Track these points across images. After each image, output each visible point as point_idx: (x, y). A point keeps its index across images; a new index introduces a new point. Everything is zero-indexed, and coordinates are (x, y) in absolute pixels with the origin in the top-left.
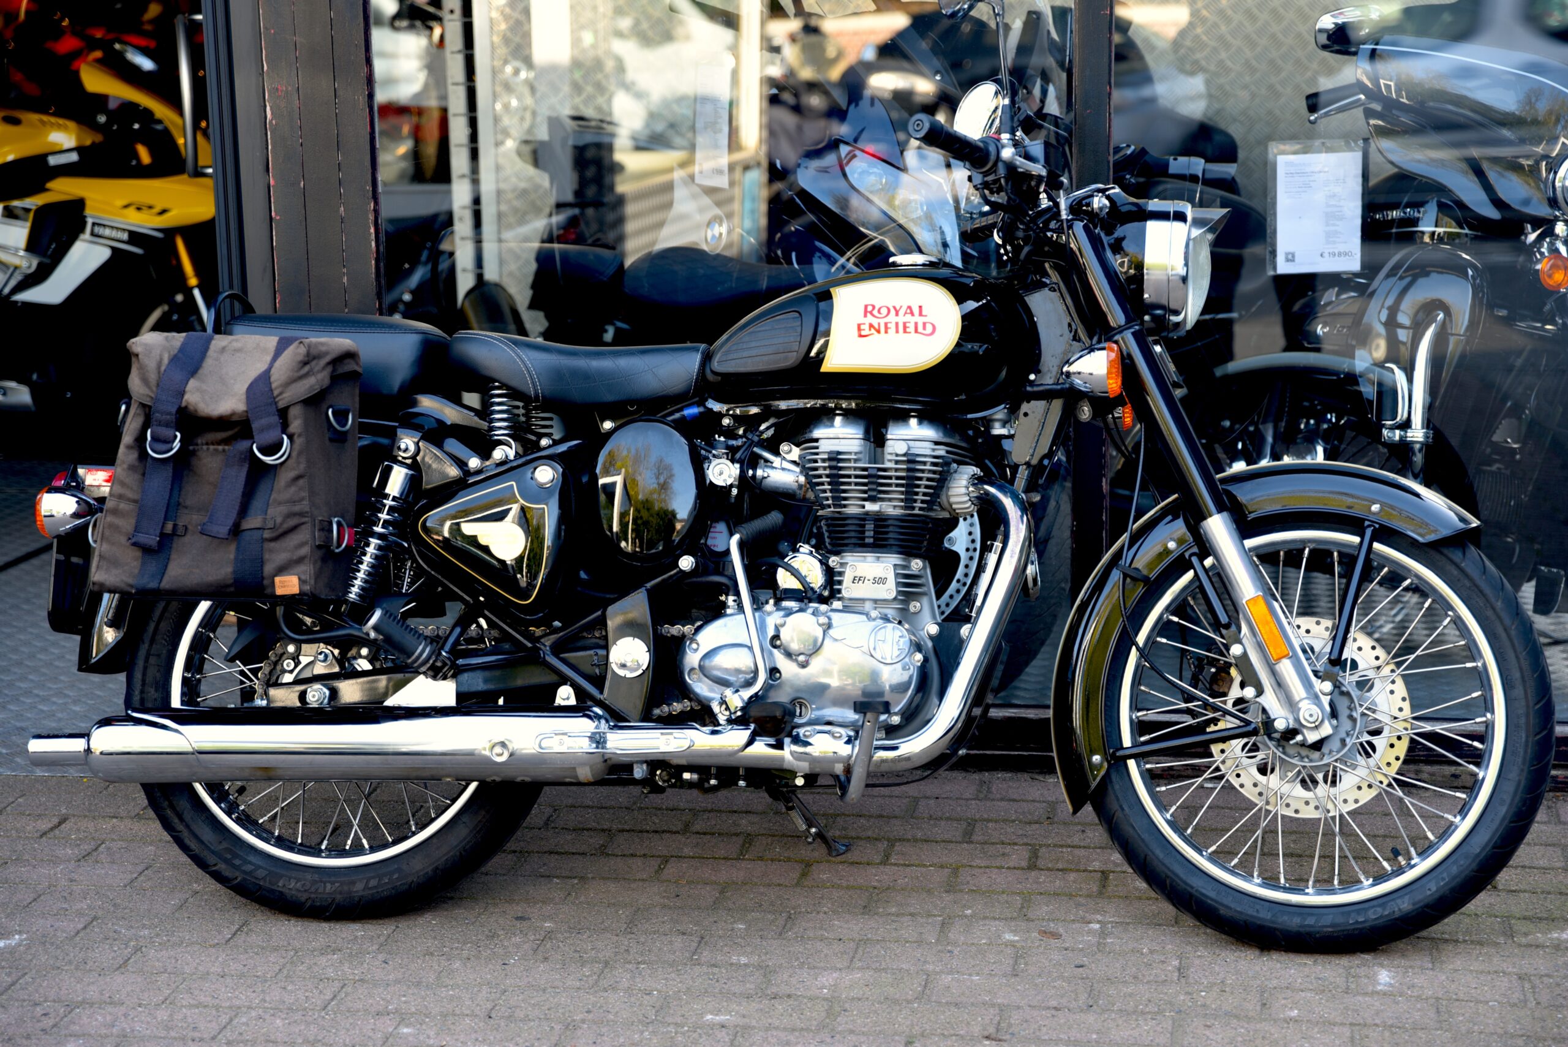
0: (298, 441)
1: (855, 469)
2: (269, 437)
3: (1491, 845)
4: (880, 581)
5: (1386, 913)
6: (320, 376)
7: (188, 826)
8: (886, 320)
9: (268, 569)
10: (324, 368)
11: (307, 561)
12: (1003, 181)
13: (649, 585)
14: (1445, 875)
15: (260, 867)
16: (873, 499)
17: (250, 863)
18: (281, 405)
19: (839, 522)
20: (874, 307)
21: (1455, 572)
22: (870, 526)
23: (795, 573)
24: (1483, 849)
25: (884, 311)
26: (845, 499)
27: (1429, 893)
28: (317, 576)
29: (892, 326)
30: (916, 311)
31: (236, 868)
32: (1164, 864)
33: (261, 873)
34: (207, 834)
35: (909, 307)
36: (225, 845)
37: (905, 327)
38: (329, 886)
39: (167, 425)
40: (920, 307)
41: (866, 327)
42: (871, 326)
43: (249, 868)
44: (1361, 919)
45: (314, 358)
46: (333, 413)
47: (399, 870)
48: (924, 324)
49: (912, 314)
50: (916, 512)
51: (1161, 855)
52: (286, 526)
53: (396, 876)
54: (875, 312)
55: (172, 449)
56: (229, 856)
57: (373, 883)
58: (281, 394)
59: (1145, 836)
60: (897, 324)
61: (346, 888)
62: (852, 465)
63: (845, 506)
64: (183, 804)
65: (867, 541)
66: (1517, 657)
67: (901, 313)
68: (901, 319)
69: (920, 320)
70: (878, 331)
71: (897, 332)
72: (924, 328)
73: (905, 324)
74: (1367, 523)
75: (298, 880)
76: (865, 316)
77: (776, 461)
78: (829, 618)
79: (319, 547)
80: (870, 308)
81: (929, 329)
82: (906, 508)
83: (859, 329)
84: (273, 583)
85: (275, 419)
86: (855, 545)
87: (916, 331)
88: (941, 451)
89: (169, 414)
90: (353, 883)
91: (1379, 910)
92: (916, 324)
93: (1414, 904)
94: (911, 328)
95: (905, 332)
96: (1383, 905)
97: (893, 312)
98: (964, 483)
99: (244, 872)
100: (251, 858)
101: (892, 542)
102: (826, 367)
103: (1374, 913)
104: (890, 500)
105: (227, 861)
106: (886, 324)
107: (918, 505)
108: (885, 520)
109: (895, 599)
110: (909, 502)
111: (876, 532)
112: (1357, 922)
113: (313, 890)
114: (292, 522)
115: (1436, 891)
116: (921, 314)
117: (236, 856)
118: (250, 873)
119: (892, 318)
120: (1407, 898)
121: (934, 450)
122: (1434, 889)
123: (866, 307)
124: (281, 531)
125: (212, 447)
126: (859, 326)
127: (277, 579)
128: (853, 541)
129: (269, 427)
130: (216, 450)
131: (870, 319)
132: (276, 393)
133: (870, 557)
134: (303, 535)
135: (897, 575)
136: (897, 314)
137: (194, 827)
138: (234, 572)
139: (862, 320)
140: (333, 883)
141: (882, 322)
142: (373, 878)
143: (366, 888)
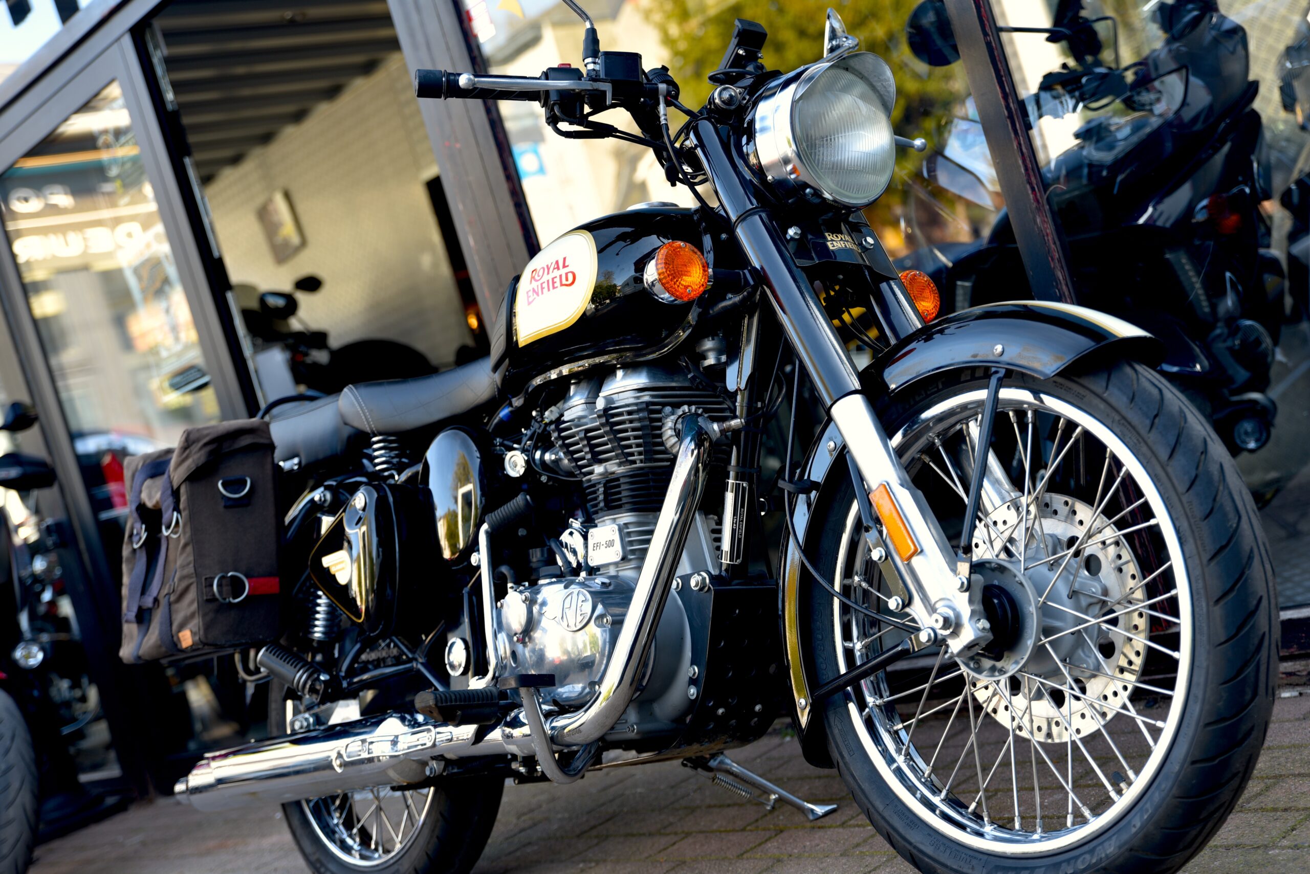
0: (183, 514)
3: (1189, 760)
6: (196, 456)
10: (201, 449)
11: (197, 615)
14: (1148, 805)
16: (597, 462)
20: (536, 271)
21: (1102, 406)
22: (601, 490)
24: (1182, 766)
25: (542, 273)
26: (584, 466)
27: (1134, 830)
28: (207, 627)
30: (561, 264)
35: (557, 262)
37: (554, 283)
40: (565, 259)
41: (532, 293)
42: (534, 291)
45: (194, 442)
46: (223, 484)
48: (567, 274)
49: (557, 268)
50: (638, 465)
52: (182, 588)
55: (141, 540)
66: (1180, 501)
67: (552, 269)
68: (550, 276)
69: (563, 272)
70: (537, 294)
71: (549, 290)
72: (567, 280)
73: (553, 279)
74: (993, 369)
76: (531, 282)
79: (208, 601)
80: (534, 274)
81: (570, 279)
83: (528, 298)
85: (171, 500)
88: (646, 397)
89: (134, 511)
91: (1087, 857)
92: (561, 276)
93: (1120, 847)
95: (554, 288)
96: (1092, 852)
97: (546, 271)
101: (624, 500)
102: (520, 343)
103: (1083, 862)
104: (611, 458)
106: (542, 285)
107: (636, 457)
108: (617, 479)
109: (624, 559)
110: (626, 458)
114: (184, 584)
115: (1142, 828)
119: (546, 278)
121: (638, 398)
122: (1138, 825)
124: (178, 593)
126: (529, 293)
127: (181, 635)
131: (534, 284)
133: (606, 520)
134: (192, 595)
135: (622, 536)
136: (548, 273)
138: (160, 634)
139: (529, 287)
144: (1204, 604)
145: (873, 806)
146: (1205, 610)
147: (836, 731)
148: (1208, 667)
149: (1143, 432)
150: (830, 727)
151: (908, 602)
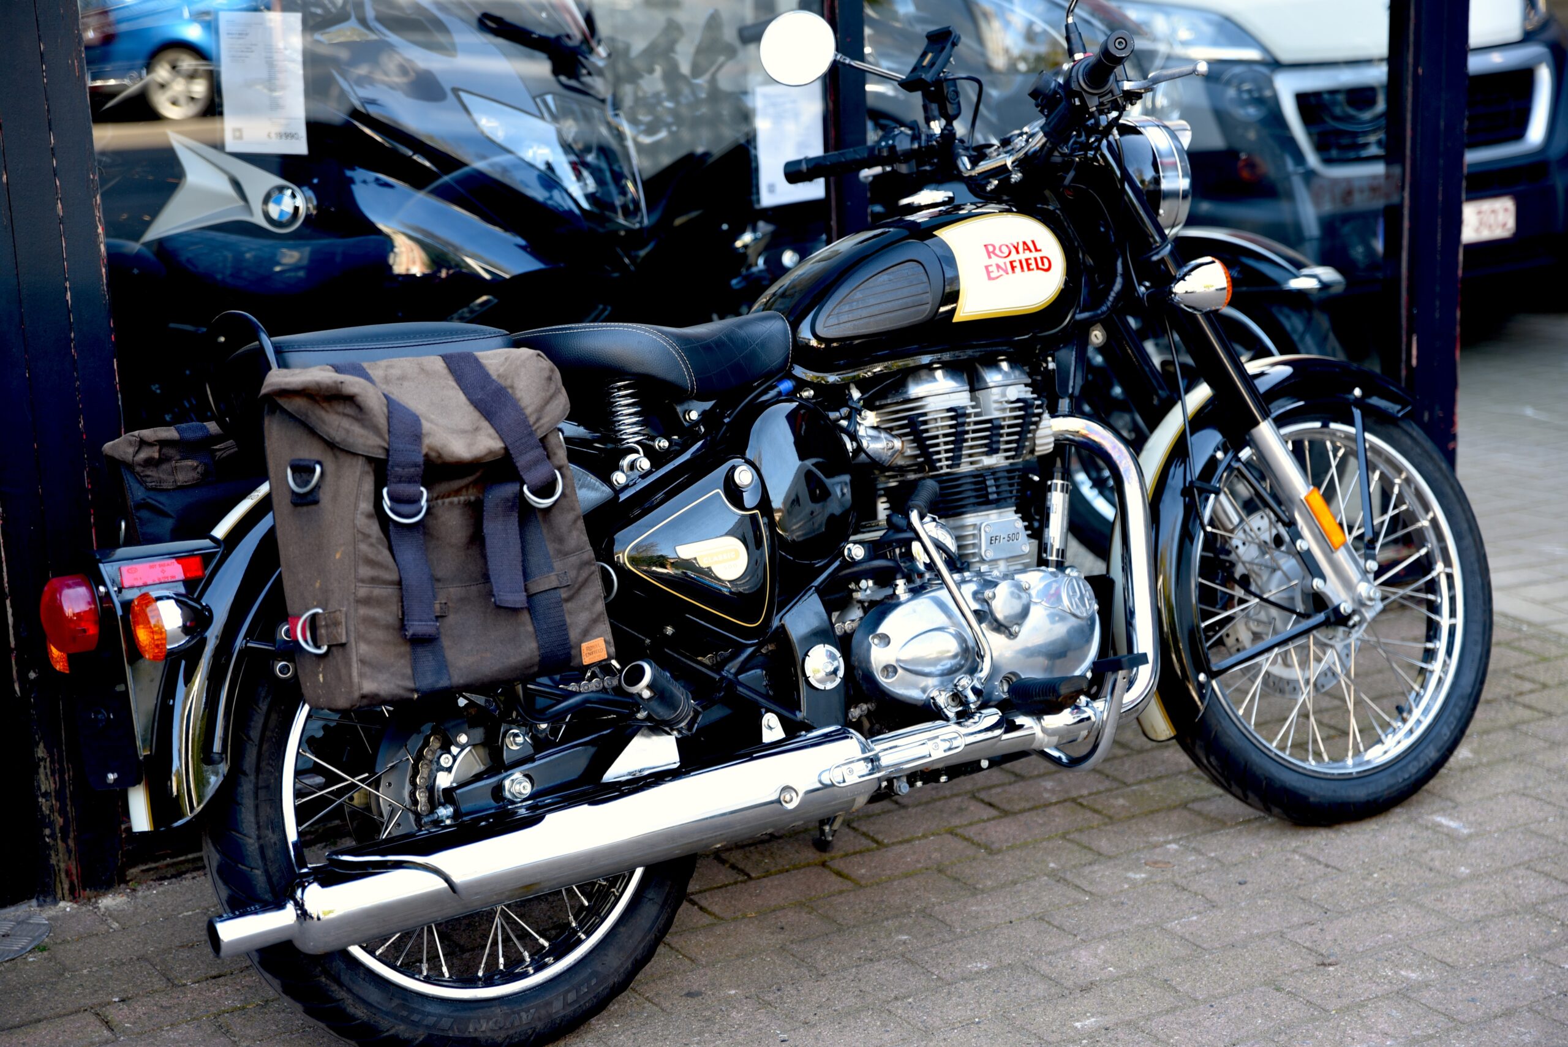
2: (536, 475)
4: (1014, 536)
5: (1422, 764)
7: (349, 991)
8: (1011, 258)
9: (574, 634)
13: (816, 583)
15: (442, 1016)
16: (990, 453)
17: (429, 1014)
18: (540, 434)
20: (993, 246)
22: (991, 481)
25: (1004, 250)
29: (1017, 264)
30: (1032, 247)
31: (414, 1024)
33: (445, 1023)
34: (374, 995)
35: (1024, 243)
36: (396, 1002)
37: (1028, 265)
38: (523, 1015)
39: (411, 480)
40: (1033, 242)
41: (993, 268)
42: (998, 266)
43: (431, 1020)
44: (1406, 776)
47: (594, 974)
48: (1042, 258)
52: (580, 579)
53: (594, 982)
54: (997, 252)
56: (405, 1013)
57: (571, 997)
58: (538, 420)
60: (1021, 262)
61: (543, 1012)
63: (961, 465)
64: (339, 965)
65: (991, 497)
67: (1020, 250)
68: (1023, 256)
69: (1038, 255)
71: (1022, 270)
72: (1043, 264)
73: (1027, 260)
75: (488, 1019)
76: (990, 257)
80: (991, 249)
81: (1046, 266)
82: (1014, 457)
83: (988, 273)
87: (1038, 268)
90: (549, 1004)
92: (1036, 259)
94: (1033, 265)
95: (1029, 269)
97: (1013, 251)
99: (427, 1027)
100: (429, 1008)
102: (957, 319)
104: (1006, 451)
105: (404, 1020)
106: (1011, 263)
108: (999, 473)
111: (995, 487)
113: (508, 1025)
114: (582, 575)
116: (1036, 249)
117: (413, 1011)
118: (434, 1026)
119: (1014, 256)
120: (1431, 747)
121: (1023, 393)
122: (1448, 734)
123: (986, 246)
125: (447, 500)
126: (987, 267)
127: (584, 645)
128: (973, 500)
129: (536, 463)
130: (451, 503)
131: (995, 260)
132: (532, 420)
133: (996, 514)
136: (1018, 252)
137: (356, 989)
139: (988, 262)
140: (527, 1011)
141: (1007, 261)
142: (568, 991)
143: (566, 1005)
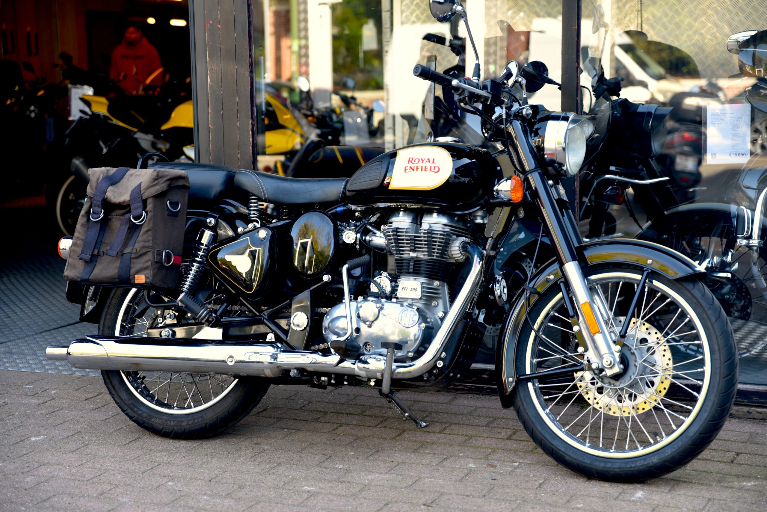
0: (149, 214)
1: (406, 236)
2: (136, 212)
3: (699, 432)
4: (414, 290)
5: (646, 463)
6: (162, 186)
7: (117, 392)
8: (417, 165)
9: (132, 271)
10: (164, 182)
11: (150, 268)
12: (467, 98)
13: (312, 288)
14: (675, 446)
15: (145, 412)
16: (413, 251)
17: (141, 410)
18: (144, 198)
19: (400, 262)
20: (413, 159)
21: (689, 295)
22: (412, 264)
23: (378, 285)
24: (695, 434)
25: (417, 161)
26: (403, 251)
27: (667, 454)
28: (154, 276)
29: (420, 168)
30: (431, 161)
31: (134, 412)
32: (541, 433)
33: (145, 415)
34: (124, 396)
35: (429, 159)
36: (131, 401)
38: (172, 422)
39: (98, 207)
40: (434, 159)
41: (408, 168)
42: (411, 168)
43: (140, 412)
44: (633, 466)
45: (160, 177)
46: (169, 203)
47: (202, 417)
48: (435, 167)
49: (429, 162)
50: (435, 258)
51: (540, 429)
52: (141, 252)
53: (200, 420)
54: (413, 161)
55: (99, 217)
56: (132, 407)
57: (191, 422)
58: (144, 193)
59: (533, 419)
60: (422, 167)
61: (179, 424)
62: (404, 234)
63: (402, 254)
64: (116, 381)
66: (717, 339)
67: (424, 162)
68: (424, 165)
69: (433, 165)
70: (413, 170)
71: (422, 170)
72: (434, 169)
73: (425, 167)
74: (645, 269)
75: (160, 419)
76: (409, 163)
77: (378, 233)
78: (383, 305)
79: (156, 262)
80: (411, 159)
81: (437, 169)
82: (429, 255)
83: (405, 170)
84: (134, 277)
85: (141, 204)
86: (406, 272)
87: (430, 170)
88: (447, 229)
89: (99, 201)
90: (182, 422)
91: (642, 462)
92: (431, 167)
93: (659, 460)
94: (428, 169)
95: (425, 170)
96: (645, 460)
97: (421, 161)
98: (458, 244)
99: (138, 414)
100: (142, 408)
101: (422, 272)
102: (391, 188)
103: (640, 463)
104: (423, 252)
105: (132, 409)
106: (417, 167)
107: (435, 254)
108: (420, 261)
109: (421, 298)
110: (430, 253)
111: (414, 267)
112: (631, 467)
113: (165, 424)
114: (144, 251)
115: (671, 454)
116: (433, 162)
117: (135, 406)
118: (140, 415)
119: (420, 164)
120: (656, 456)
121: (443, 228)
122: (669, 452)
123: (410, 159)
124: (139, 254)
125: (118, 217)
126: (405, 167)
127: (136, 276)
129: (138, 208)
130: (120, 218)
132: (142, 192)
133: (412, 278)
134: (149, 257)
135: (422, 288)
136: (422, 162)
137: (119, 393)
138: (118, 272)
139: (407, 165)
140: (174, 421)
141: (416, 166)
142: (191, 420)
143: (187, 424)
144: (718, 378)
145: (536, 428)
146: (718, 380)
147: (521, 394)
148: (714, 401)
149: (706, 309)
150: (519, 392)
151: (586, 350)
